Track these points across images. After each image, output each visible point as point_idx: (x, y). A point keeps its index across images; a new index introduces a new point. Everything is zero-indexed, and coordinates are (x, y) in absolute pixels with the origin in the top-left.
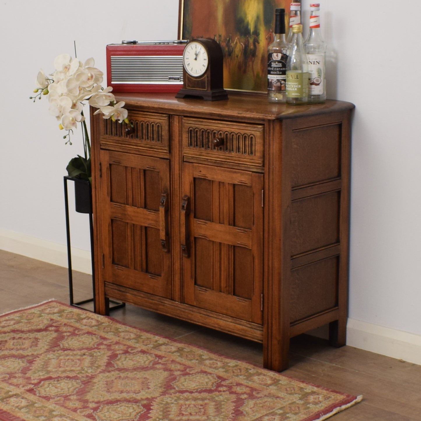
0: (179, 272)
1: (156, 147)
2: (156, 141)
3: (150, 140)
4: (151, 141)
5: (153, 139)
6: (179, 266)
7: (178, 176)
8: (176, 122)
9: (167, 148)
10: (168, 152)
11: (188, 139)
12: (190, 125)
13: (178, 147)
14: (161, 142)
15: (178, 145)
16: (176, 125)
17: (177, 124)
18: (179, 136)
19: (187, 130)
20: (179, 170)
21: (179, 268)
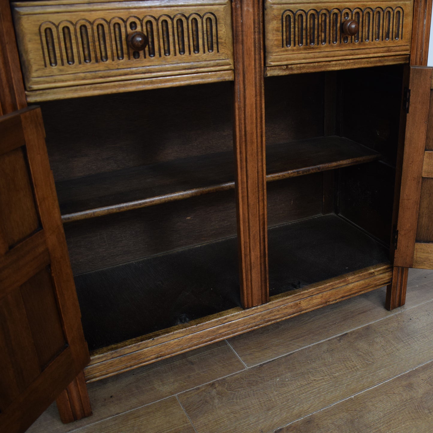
0: (259, 263)
1: (204, 63)
2: (204, 52)
3: (187, 53)
4: (190, 53)
5: (197, 49)
6: (259, 254)
7: (254, 106)
8: (248, 6)
9: (230, 61)
10: (232, 67)
11: (280, 34)
12: (285, 5)
13: (253, 53)
14: (218, 52)
15: (253, 49)
16: (248, 11)
17: (251, 10)
18: (255, 32)
19: (281, 17)
20: (256, 96)
21: (259, 256)
